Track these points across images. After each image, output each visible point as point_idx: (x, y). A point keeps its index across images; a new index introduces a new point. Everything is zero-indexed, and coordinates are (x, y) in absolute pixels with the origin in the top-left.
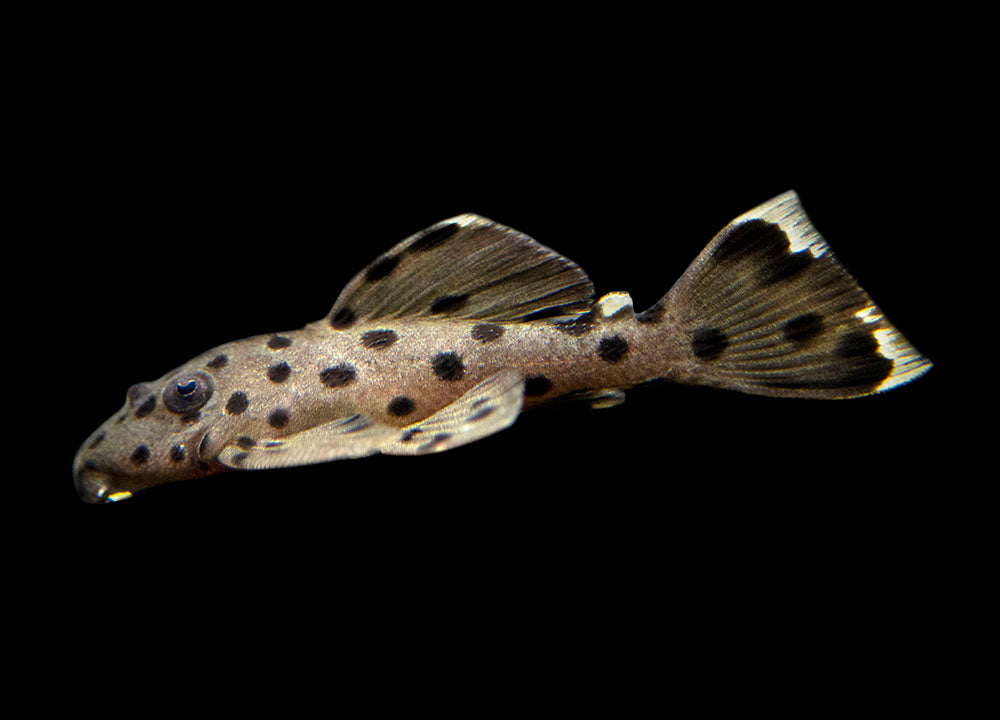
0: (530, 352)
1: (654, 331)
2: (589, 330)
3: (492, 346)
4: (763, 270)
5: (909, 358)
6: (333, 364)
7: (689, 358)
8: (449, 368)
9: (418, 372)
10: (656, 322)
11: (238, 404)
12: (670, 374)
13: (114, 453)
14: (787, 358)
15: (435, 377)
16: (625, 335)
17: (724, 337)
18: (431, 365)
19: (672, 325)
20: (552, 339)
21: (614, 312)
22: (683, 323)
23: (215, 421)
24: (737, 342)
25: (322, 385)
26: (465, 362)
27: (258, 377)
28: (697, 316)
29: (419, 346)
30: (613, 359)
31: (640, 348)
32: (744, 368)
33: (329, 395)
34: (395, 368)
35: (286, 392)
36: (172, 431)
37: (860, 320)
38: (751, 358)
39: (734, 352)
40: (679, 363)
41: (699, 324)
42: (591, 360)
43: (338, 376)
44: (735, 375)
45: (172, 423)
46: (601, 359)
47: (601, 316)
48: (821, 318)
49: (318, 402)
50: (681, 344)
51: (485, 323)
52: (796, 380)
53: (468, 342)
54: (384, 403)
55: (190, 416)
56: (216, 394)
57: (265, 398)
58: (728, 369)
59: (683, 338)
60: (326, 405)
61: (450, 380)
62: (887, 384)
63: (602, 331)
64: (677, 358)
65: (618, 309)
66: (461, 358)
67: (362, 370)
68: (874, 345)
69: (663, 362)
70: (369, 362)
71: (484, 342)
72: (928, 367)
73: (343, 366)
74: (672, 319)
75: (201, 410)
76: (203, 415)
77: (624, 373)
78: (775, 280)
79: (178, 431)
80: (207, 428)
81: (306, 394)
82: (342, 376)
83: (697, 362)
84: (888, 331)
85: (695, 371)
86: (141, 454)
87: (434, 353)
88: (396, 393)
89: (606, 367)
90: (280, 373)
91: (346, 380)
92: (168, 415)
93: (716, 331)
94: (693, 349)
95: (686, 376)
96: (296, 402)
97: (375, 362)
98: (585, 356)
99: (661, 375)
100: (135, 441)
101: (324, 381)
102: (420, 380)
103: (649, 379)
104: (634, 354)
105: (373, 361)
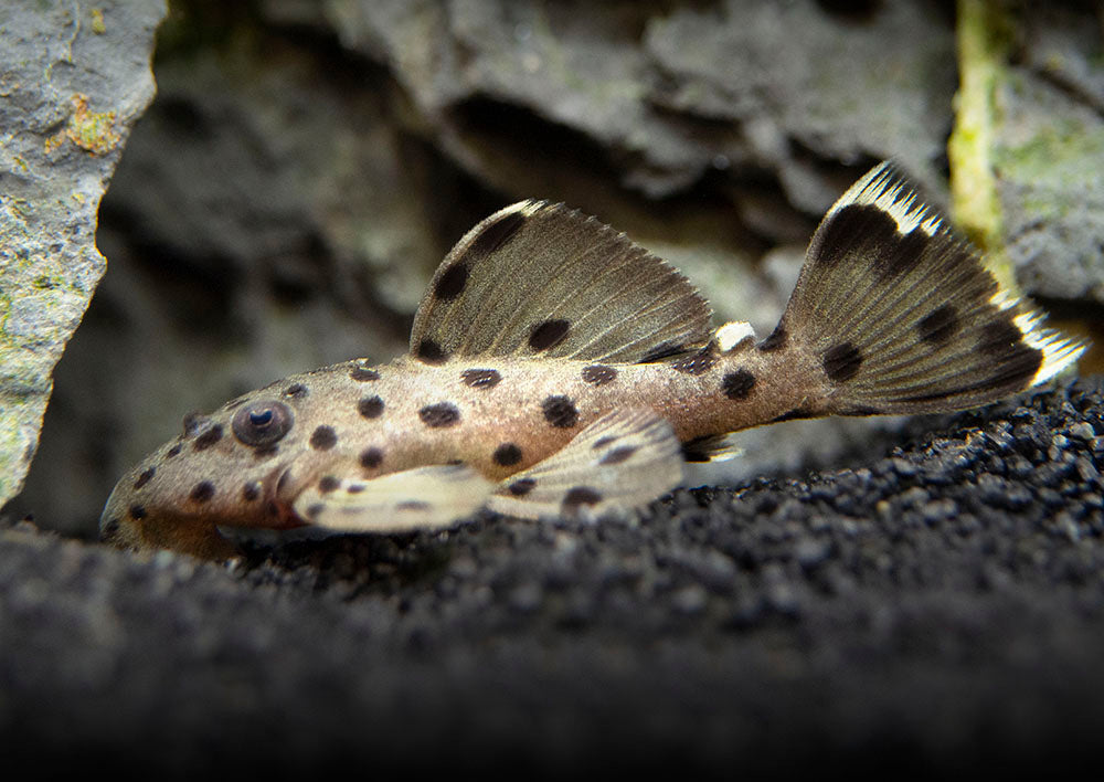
0: (648, 395)
1: (781, 358)
2: (709, 367)
3: (607, 390)
4: (877, 262)
5: (1059, 344)
6: (433, 402)
7: (824, 382)
8: (561, 413)
9: (528, 416)
10: (780, 347)
11: (324, 438)
12: (805, 403)
13: (167, 490)
14: (927, 363)
15: (545, 424)
16: (750, 367)
17: (856, 351)
18: (541, 409)
19: (799, 349)
20: (671, 380)
21: (734, 345)
22: (810, 343)
23: (296, 456)
24: (871, 355)
25: (423, 424)
26: (578, 407)
27: (348, 411)
28: (822, 332)
29: (526, 388)
30: (740, 396)
31: (768, 379)
32: (883, 384)
33: (430, 436)
34: (502, 411)
35: (381, 429)
36: (244, 466)
37: (995, 307)
38: (891, 370)
39: (870, 367)
40: (813, 390)
41: (826, 342)
42: (716, 400)
43: (440, 416)
44: (875, 394)
45: (242, 457)
46: (726, 397)
47: (719, 351)
48: (954, 310)
49: (418, 443)
50: (813, 369)
51: (596, 364)
52: (949, 386)
53: (580, 385)
54: (491, 448)
55: (266, 449)
56: (296, 427)
57: (356, 436)
58: (867, 388)
59: (813, 362)
60: (426, 447)
61: (562, 427)
62: (1041, 376)
63: (723, 368)
64: (809, 384)
65: (738, 341)
66: (573, 402)
67: (465, 411)
68: (1016, 335)
69: (796, 391)
70: (474, 403)
71: (598, 385)
72: (1081, 350)
73: (445, 405)
74: (798, 342)
75: (279, 443)
76: (281, 448)
77: (753, 411)
78: (895, 271)
79: (250, 467)
80: (286, 465)
81: (404, 433)
82: (444, 417)
83: (833, 386)
84: (1029, 315)
85: (832, 396)
86: (204, 492)
87: (543, 397)
88: (503, 439)
89: (733, 406)
90: (372, 408)
91: (450, 420)
92: (238, 446)
93: (848, 345)
94: (827, 372)
95: (822, 404)
96: (393, 440)
97: (480, 403)
98: (710, 396)
99: (794, 407)
100: (197, 475)
101: (425, 420)
102: (530, 426)
103: (782, 413)
104: (762, 387)
105: (477, 402)
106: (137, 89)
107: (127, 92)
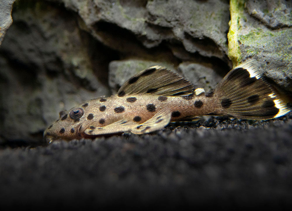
0: (175, 104)
1: (211, 99)
2: (192, 98)
3: (164, 103)
4: (242, 82)
5: (284, 108)
6: (118, 107)
7: (220, 107)
8: (151, 108)
9: (142, 109)
10: (211, 97)
11: (90, 117)
12: (215, 112)
13: (55, 130)
14: (248, 108)
15: (147, 111)
16: (202, 100)
17: (230, 101)
18: (146, 107)
19: (215, 98)
20: (181, 101)
21: (199, 94)
22: (219, 97)
23: (84, 122)
24: (234, 103)
25: (115, 112)
26: (156, 107)
27: (96, 110)
28: (223, 96)
29: (143, 102)
30: (198, 107)
31: (206, 104)
32: (236, 110)
33: (117, 115)
34: (136, 108)
35: (104, 114)
36: (72, 124)
37: (270, 97)
38: (238, 107)
39: (233, 106)
40: (217, 109)
41: (223, 98)
42: (192, 107)
44: (233, 112)
45: (72, 122)
46: (195, 107)
47: (195, 95)
48: (259, 96)
49: (114, 117)
50: (218, 103)
51: (162, 96)
52: (251, 114)
53: (157, 101)
54: (133, 118)
55: (77, 120)
56: (84, 114)
57: (98, 115)
58: (232, 111)
59: (219, 102)
60: (116, 118)
61: (152, 112)
62: (277, 116)
63: (196, 99)
64: (217, 107)
65: (200, 93)
66: (155, 105)
67: (126, 108)
68: (274, 104)
69: (213, 108)
70: (128, 106)
71: (162, 101)
72: (289, 111)
73: (121, 107)
74: (216, 96)
75: (80, 118)
76: (80, 120)
77: (202, 111)
78: (245, 85)
79: (73, 124)
80: (81, 124)
81: (110, 115)
83: (223, 108)
84: (278, 100)
85: (222, 111)
86: (62, 131)
87: (147, 104)
88: (136, 115)
89: (196, 109)
90: (103, 109)
91: (121, 111)
92: (71, 120)
93: (228, 99)
94: (222, 105)
95: (219, 113)
96: (107, 116)
99: (212, 112)
100: (61, 127)
102: (143, 111)
103: (209, 113)
104: (204, 106)
105: (129, 106)
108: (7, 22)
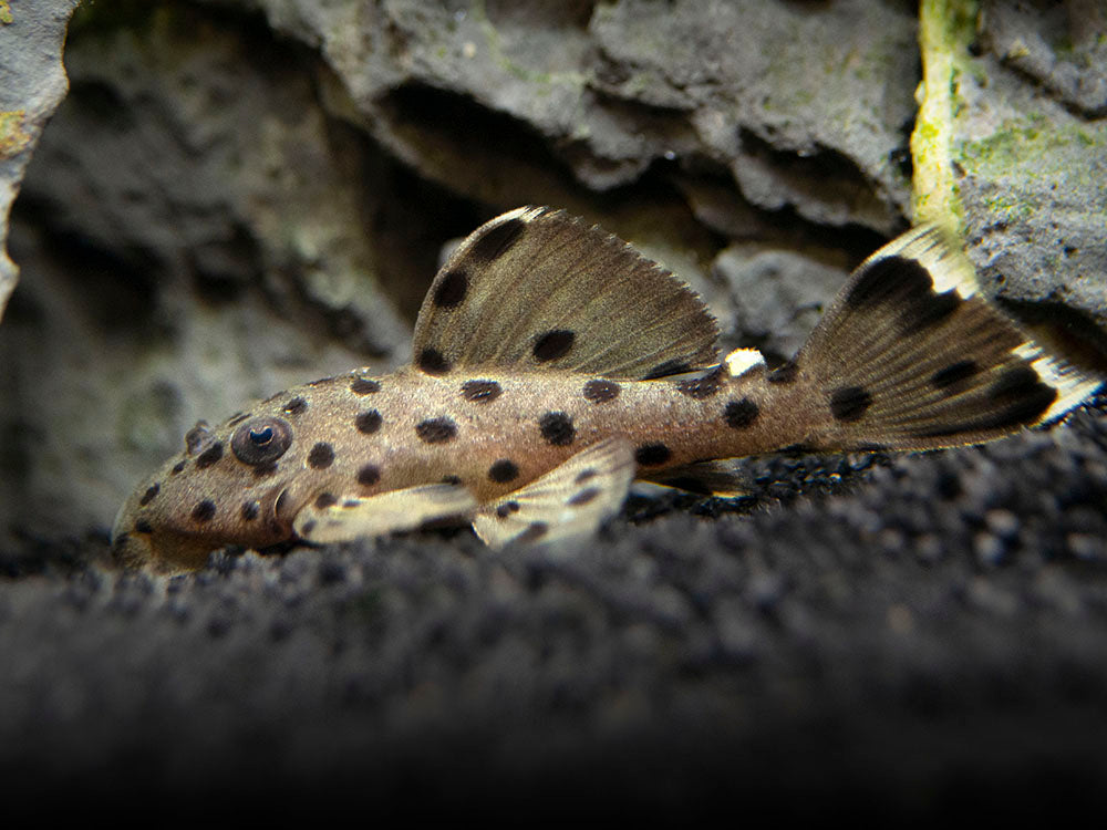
0: (648, 417)
1: (787, 392)
2: (715, 392)
3: (606, 408)
4: (904, 315)
6: (431, 416)
7: (828, 421)
8: (558, 431)
9: (524, 433)
10: (789, 381)
11: (322, 456)
12: (807, 440)
13: (171, 509)
15: (542, 441)
16: (755, 398)
17: (866, 395)
18: (538, 426)
19: (807, 385)
20: (673, 402)
21: (743, 371)
22: (819, 381)
23: (294, 473)
24: (881, 399)
25: (419, 440)
26: (576, 426)
27: (345, 427)
28: (834, 375)
29: (525, 402)
30: (741, 426)
31: (772, 412)
33: (427, 452)
34: (500, 426)
35: (377, 445)
36: (243, 485)
39: (878, 409)
40: (817, 428)
41: (837, 383)
42: (716, 427)
43: (437, 431)
44: (882, 432)
45: (242, 476)
46: (727, 425)
47: (727, 376)
49: (414, 459)
50: (818, 406)
51: (599, 379)
53: (579, 401)
54: (486, 465)
55: (264, 469)
56: (295, 443)
57: (354, 451)
59: (821, 399)
60: (422, 464)
61: (559, 444)
62: (1053, 410)
63: (728, 394)
64: (813, 422)
65: (747, 367)
66: (572, 420)
67: (462, 425)
69: (799, 427)
70: (471, 418)
71: (598, 403)
73: (442, 420)
74: (807, 378)
75: (277, 461)
76: (279, 468)
77: (754, 441)
78: (918, 328)
79: (250, 486)
80: (286, 484)
81: (400, 450)
82: (441, 432)
83: (837, 425)
84: (1048, 359)
85: (835, 436)
86: (205, 511)
87: (541, 413)
88: (499, 455)
89: (733, 434)
90: (369, 423)
91: (446, 436)
92: (238, 466)
93: (857, 390)
94: (833, 411)
95: (824, 443)
96: (390, 456)
97: (478, 418)
98: (710, 423)
99: (796, 442)
100: (199, 495)
101: (421, 436)
102: (526, 443)
103: (783, 446)
104: (764, 419)
105: (475, 417)
106: (48, 85)
107: (38, 88)
108: (46, 91)
